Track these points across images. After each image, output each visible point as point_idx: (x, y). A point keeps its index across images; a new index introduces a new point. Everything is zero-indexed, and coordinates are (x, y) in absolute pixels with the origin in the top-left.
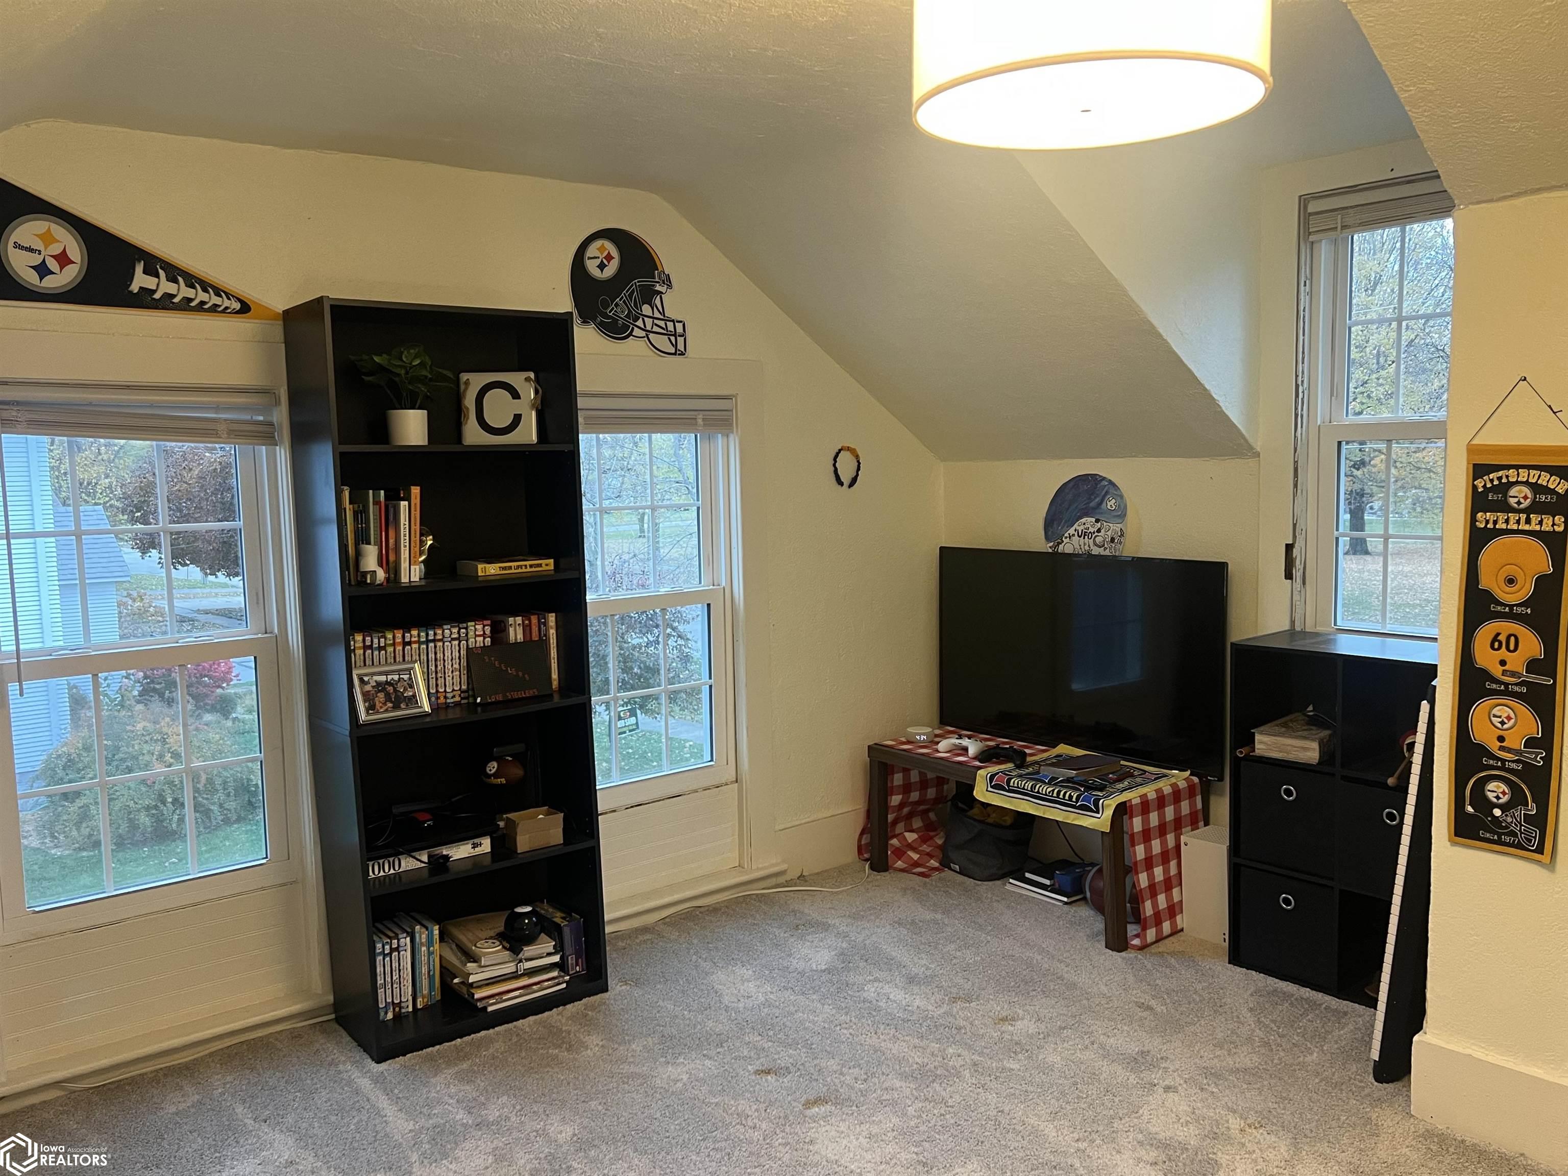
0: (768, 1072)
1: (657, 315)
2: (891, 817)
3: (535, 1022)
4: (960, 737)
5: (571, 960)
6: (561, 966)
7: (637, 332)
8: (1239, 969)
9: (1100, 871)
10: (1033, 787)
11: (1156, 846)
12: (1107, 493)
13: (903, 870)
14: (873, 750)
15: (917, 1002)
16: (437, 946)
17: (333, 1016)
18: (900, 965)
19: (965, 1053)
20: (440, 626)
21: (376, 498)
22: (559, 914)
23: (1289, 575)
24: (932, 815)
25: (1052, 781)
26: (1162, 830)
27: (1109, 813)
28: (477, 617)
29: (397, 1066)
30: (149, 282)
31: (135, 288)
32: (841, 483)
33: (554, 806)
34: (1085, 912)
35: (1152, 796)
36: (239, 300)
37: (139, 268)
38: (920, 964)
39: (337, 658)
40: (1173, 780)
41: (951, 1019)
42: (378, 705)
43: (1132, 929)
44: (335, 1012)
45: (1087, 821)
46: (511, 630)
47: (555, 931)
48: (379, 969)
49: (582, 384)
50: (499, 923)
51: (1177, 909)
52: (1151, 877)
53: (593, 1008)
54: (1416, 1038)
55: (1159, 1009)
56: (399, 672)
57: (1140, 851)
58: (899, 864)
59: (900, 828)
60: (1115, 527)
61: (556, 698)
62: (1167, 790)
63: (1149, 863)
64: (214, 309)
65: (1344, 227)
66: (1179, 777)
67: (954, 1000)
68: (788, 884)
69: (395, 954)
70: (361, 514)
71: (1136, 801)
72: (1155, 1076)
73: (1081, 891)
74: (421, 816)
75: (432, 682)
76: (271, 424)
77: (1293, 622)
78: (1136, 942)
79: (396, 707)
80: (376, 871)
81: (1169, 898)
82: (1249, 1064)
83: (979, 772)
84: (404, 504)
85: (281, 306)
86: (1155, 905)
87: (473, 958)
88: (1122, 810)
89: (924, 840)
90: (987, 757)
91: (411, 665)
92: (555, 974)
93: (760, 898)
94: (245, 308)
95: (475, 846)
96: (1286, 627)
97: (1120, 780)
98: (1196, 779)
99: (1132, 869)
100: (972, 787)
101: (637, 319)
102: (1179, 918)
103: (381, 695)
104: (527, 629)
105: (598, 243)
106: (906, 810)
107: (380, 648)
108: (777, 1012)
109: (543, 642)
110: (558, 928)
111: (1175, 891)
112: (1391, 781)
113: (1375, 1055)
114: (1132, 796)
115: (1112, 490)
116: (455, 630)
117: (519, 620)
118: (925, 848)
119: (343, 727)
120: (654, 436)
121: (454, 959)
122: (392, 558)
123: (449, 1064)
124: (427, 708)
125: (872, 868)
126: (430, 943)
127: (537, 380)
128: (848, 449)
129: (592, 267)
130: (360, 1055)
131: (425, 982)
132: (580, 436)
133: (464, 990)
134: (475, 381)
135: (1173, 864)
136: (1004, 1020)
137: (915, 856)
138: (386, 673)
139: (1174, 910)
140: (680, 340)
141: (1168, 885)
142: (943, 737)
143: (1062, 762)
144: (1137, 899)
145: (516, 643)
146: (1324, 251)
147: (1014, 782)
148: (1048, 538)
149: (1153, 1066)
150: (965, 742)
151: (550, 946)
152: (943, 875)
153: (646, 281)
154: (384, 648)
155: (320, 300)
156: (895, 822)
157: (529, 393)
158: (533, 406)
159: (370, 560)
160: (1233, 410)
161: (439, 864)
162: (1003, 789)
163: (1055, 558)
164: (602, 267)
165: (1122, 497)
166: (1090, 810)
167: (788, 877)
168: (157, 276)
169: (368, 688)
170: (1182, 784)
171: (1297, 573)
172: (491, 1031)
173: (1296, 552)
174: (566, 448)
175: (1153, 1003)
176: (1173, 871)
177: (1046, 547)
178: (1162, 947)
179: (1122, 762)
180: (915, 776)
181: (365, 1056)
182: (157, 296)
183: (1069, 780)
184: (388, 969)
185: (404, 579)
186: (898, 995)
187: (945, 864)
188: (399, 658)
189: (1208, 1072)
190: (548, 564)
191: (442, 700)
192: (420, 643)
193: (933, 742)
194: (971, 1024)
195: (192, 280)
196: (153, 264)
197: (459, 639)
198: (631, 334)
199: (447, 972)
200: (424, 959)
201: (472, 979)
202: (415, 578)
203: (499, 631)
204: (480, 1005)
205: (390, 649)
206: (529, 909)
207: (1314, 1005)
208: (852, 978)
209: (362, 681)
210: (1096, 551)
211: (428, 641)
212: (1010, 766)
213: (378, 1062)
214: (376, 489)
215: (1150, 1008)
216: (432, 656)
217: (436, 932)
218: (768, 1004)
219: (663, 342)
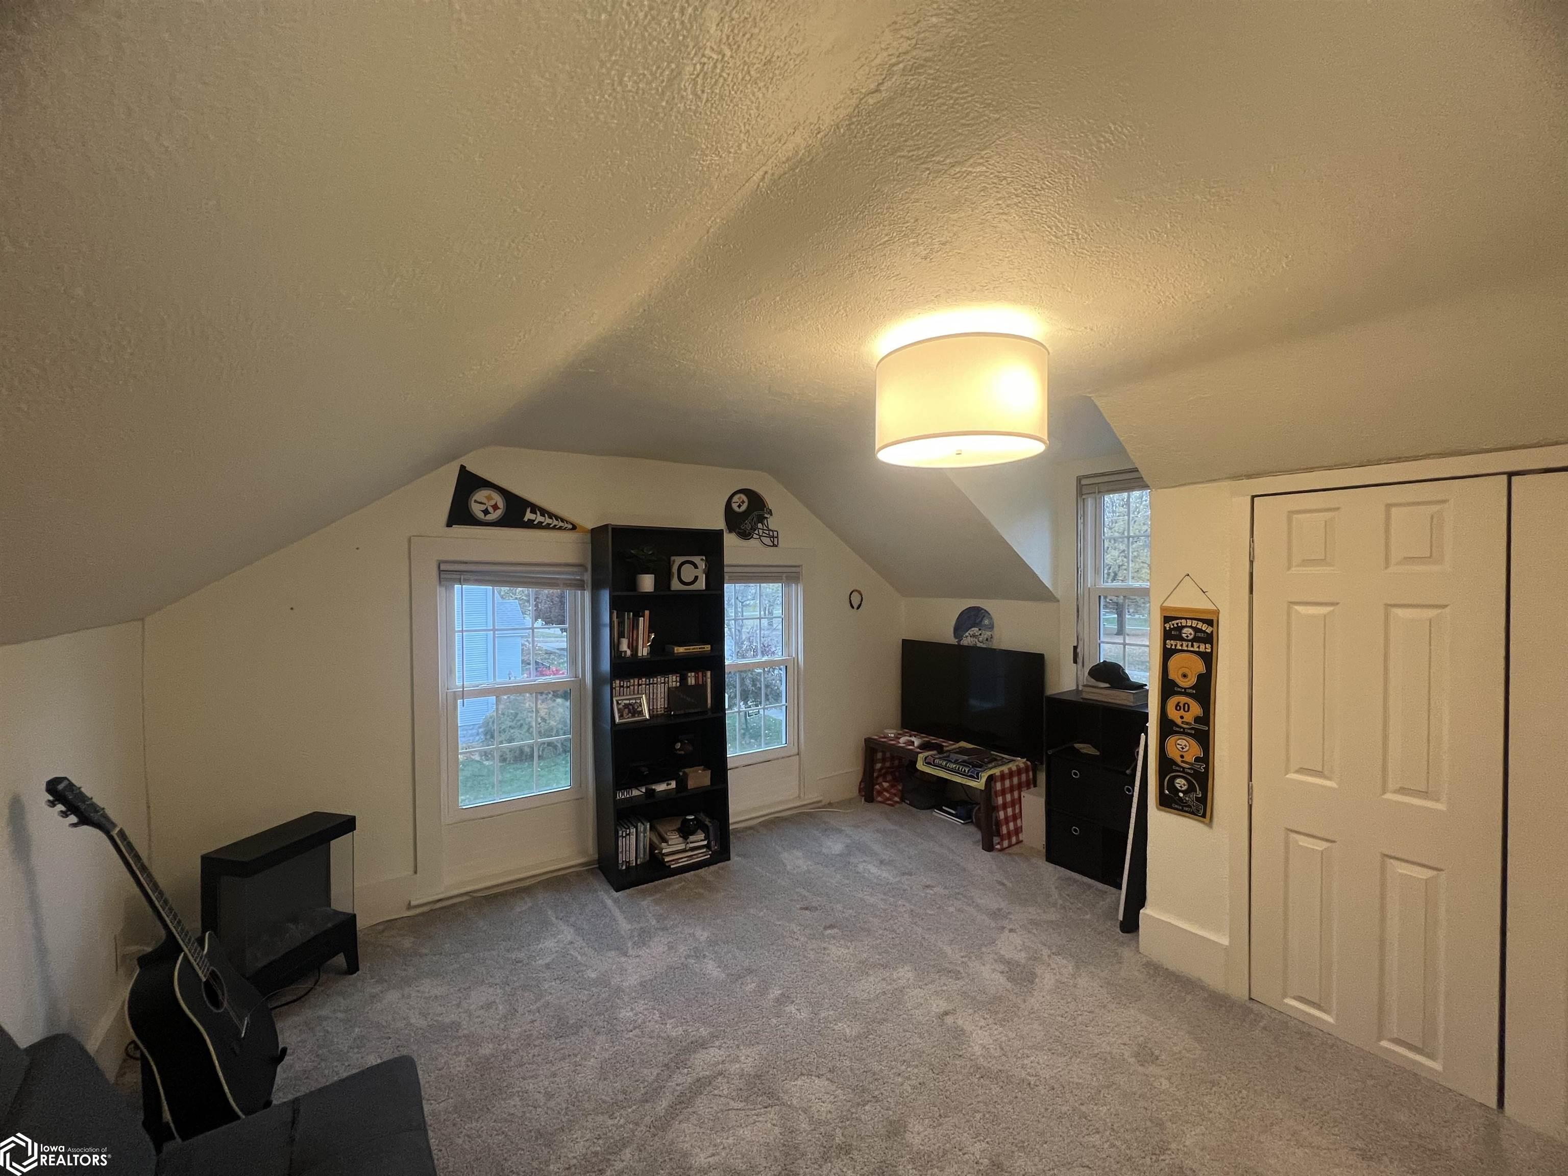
0: (806, 909)
1: (765, 528)
2: (875, 775)
3: (695, 875)
4: (910, 736)
5: (713, 843)
6: (708, 846)
7: (755, 536)
8: (1051, 865)
9: (980, 808)
10: (946, 764)
11: (1008, 797)
12: (984, 616)
13: (880, 802)
14: (868, 741)
15: (884, 875)
16: (648, 833)
17: (597, 866)
18: (876, 854)
19: (907, 905)
20: (656, 677)
21: (628, 616)
22: (707, 820)
23: (1075, 662)
24: (897, 774)
25: (956, 762)
26: (1012, 790)
27: (984, 780)
28: (673, 672)
29: (625, 894)
30: (532, 517)
31: (526, 519)
32: (853, 607)
33: (707, 767)
34: (972, 829)
35: (1006, 771)
36: (572, 524)
37: (529, 510)
38: (886, 854)
39: (607, 689)
40: (1017, 763)
41: (901, 885)
42: (625, 715)
43: (996, 840)
44: (599, 863)
45: (972, 784)
46: (689, 679)
47: (705, 829)
48: (620, 844)
49: (727, 560)
50: (678, 824)
51: (1020, 830)
52: (1006, 814)
53: (723, 869)
54: (1141, 911)
55: (1009, 885)
56: (635, 699)
57: (1000, 800)
58: (879, 799)
59: (880, 780)
60: (989, 633)
61: (710, 713)
62: (1014, 768)
63: (1005, 806)
64: (560, 528)
65: (1099, 492)
66: (1021, 762)
67: (904, 874)
68: (824, 807)
69: (628, 837)
70: (621, 623)
71: (998, 774)
72: (1005, 923)
73: (970, 817)
74: (643, 769)
75: (651, 703)
76: (584, 581)
77: (1078, 686)
78: (998, 847)
79: (633, 716)
80: (620, 796)
81: (1015, 825)
82: (1054, 919)
83: (919, 755)
84: (641, 619)
85: (590, 526)
86: (1008, 828)
87: (665, 840)
88: (991, 779)
89: (892, 786)
90: (924, 747)
91: (640, 696)
92: (705, 850)
93: (808, 814)
94: (574, 528)
95: (668, 785)
96: (1074, 688)
97: (990, 762)
98: (1029, 763)
99: (995, 809)
100: (915, 762)
101: (755, 530)
102: (1020, 835)
103: (626, 710)
104: (697, 678)
105: (738, 496)
106: (883, 771)
107: (627, 687)
108: (813, 876)
109: (704, 685)
110: (707, 826)
111: (1019, 822)
112: (1128, 772)
113: (1121, 918)
114: (996, 771)
115: (987, 615)
116: (663, 679)
117: (693, 674)
118: (893, 791)
119: (608, 727)
120: (762, 585)
121: (656, 840)
122: (634, 644)
123: (651, 895)
124: (648, 717)
125: (866, 800)
126: (645, 832)
127: (706, 560)
128: (857, 591)
129: (735, 506)
130: (608, 887)
131: (642, 852)
132: (725, 585)
133: (660, 857)
134: (678, 560)
135: (1017, 807)
136: (927, 887)
137: (887, 795)
138: (629, 699)
139: (1018, 831)
140: (776, 539)
141: (1015, 818)
142: (903, 735)
143: (962, 751)
144: (998, 824)
145: (691, 686)
146: (1090, 502)
147: (937, 761)
148: (955, 637)
149: (1005, 917)
150: (913, 739)
151: (702, 836)
152: (901, 806)
153: (761, 513)
154: (629, 687)
155: (607, 526)
156: (878, 777)
157: (702, 565)
158: (704, 572)
159: (624, 646)
160: (1047, 581)
161: (651, 793)
162: (931, 764)
163: (959, 647)
164: (739, 506)
165: (991, 618)
166: (973, 777)
167: (823, 803)
168: (536, 514)
169: (620, 706)
170: (1022, 765)
171: (1080, 660)
172: (672, 878)
173: (1078, 650)
174: (720, 592)
175: (1005, 881)
176: (1017, 811)
177: (954, 641)
178: (1010, 850)
179: (992, 752)
180: (888, 755)
181: (611, 887)
182: (535, 523)
183: (964, 761)
184: (624, 843)
185: (640, 654)
186: (874, 870)
187: (903, 800)
188: (636, 692)
189: (1033, 922)
190: (708, 648)
191: (655, 713)
192: (646, 685)
193: (897, 738)
194: (911, 888)
195: (551, 515)
196: (534, 508)
197: (664, 683)
198: (752, 537)
199: (652, 847)
200: (642, 839)
201: (664, 851)
202: (645, 653)
203: (683, 679)
204: (667, 864)
205: (632, 688)
206: (693, 817)
207: (1090, 887)
208: (852, 860)
209: (618, 703)
210: (979, 645)
211: (649, 684)
212: (934, 752)
213: (617, 891)
214: (629, 612)
215: (1003, 884)
216: (651, 691)
217: (648, 826)
218: (809, 872)
219: (767, 541)
